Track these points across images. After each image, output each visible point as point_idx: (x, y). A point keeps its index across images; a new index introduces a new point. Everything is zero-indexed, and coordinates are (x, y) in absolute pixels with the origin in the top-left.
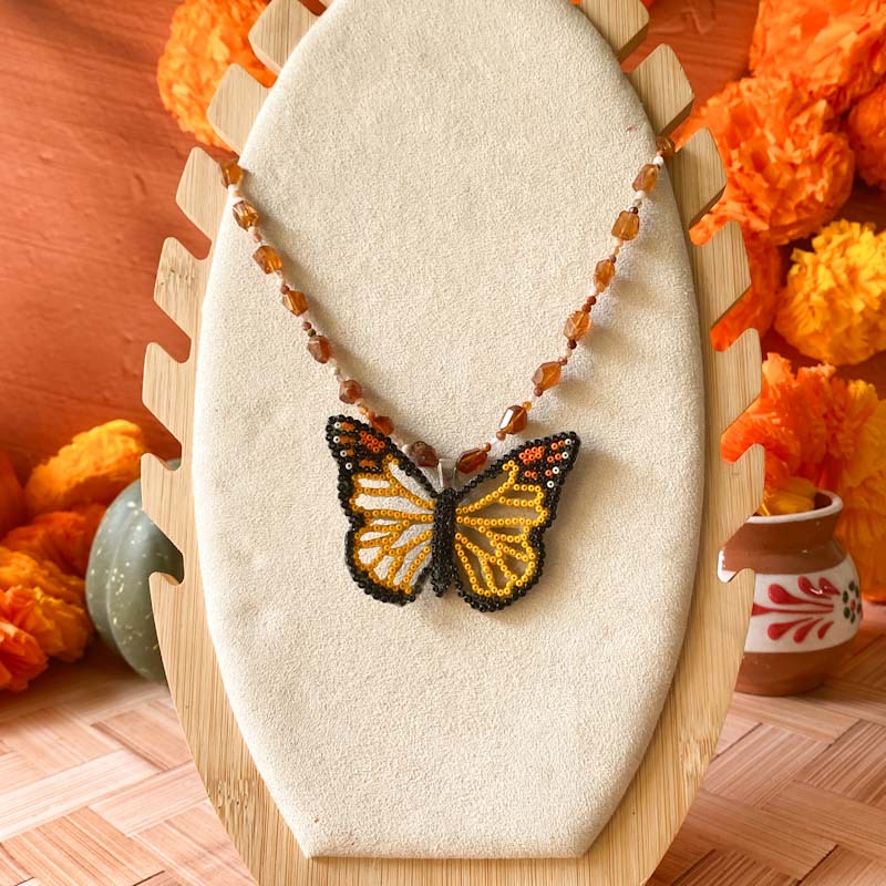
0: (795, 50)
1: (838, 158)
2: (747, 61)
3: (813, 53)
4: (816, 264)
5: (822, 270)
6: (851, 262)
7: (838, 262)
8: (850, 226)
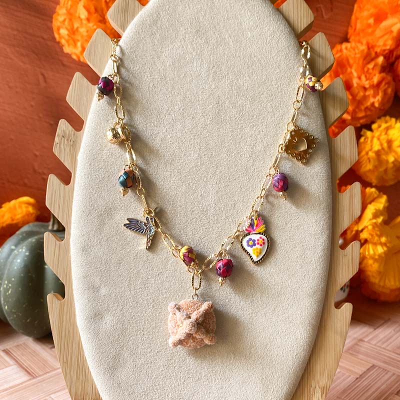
0: (370, 30)
1: (387, 86)
2: (347, 33)
3: (378, 33)
4: (373, 137)
5: (375, 140)
6: (390, 137)
7: (383, 137)
8: (391, 120)
